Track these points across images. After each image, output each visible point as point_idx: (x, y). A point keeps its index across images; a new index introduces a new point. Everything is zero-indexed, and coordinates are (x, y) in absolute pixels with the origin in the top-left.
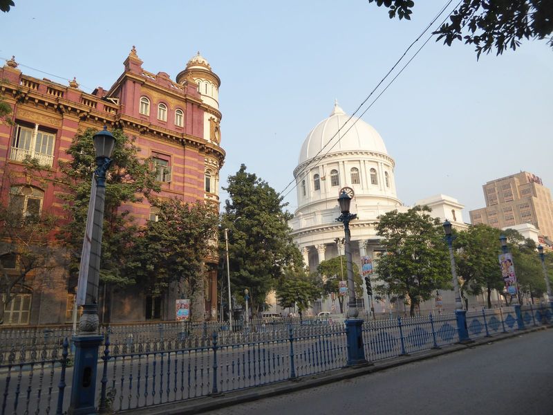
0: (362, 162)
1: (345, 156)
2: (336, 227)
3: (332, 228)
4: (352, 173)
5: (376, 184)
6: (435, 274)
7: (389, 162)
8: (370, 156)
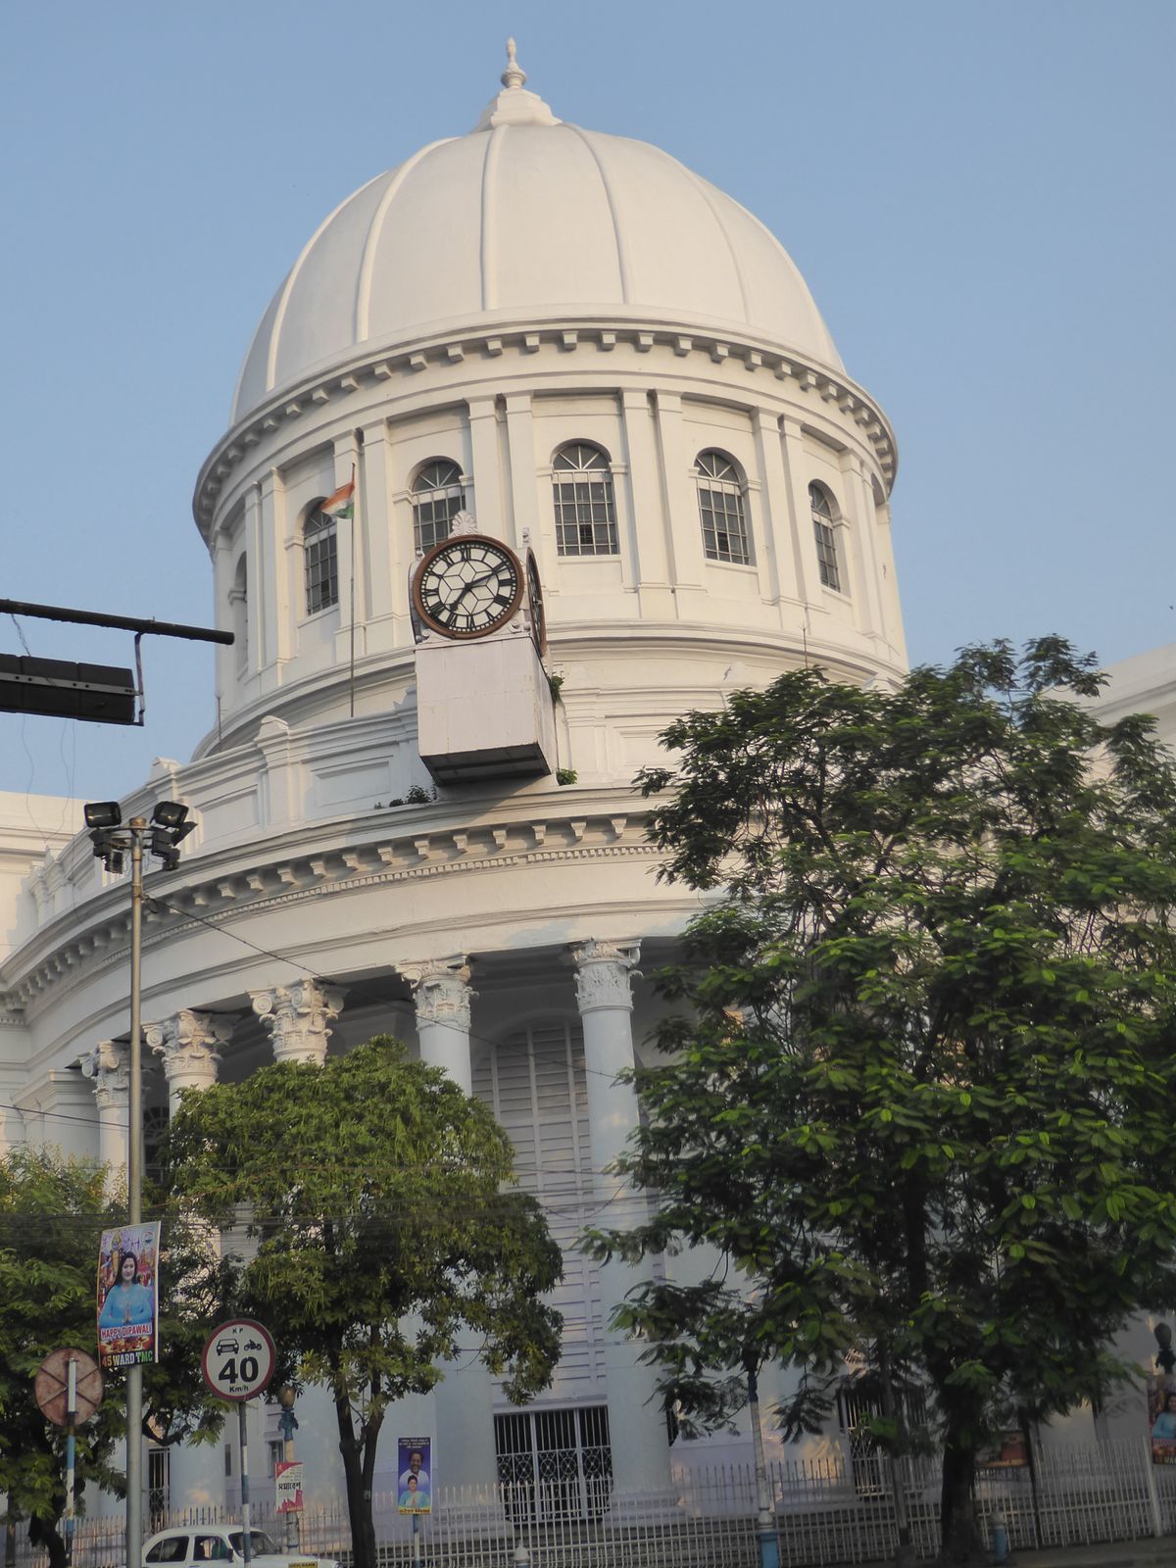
0: (635, 401)
1: (511, 363)
2: (437, 840)
3: (369, 852)
4: (565, 477)
5: (745, 557)
6: (1109, 1173)
7: (847, 422)
8: (697, 365)
